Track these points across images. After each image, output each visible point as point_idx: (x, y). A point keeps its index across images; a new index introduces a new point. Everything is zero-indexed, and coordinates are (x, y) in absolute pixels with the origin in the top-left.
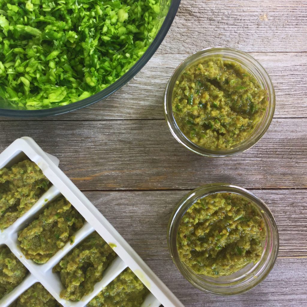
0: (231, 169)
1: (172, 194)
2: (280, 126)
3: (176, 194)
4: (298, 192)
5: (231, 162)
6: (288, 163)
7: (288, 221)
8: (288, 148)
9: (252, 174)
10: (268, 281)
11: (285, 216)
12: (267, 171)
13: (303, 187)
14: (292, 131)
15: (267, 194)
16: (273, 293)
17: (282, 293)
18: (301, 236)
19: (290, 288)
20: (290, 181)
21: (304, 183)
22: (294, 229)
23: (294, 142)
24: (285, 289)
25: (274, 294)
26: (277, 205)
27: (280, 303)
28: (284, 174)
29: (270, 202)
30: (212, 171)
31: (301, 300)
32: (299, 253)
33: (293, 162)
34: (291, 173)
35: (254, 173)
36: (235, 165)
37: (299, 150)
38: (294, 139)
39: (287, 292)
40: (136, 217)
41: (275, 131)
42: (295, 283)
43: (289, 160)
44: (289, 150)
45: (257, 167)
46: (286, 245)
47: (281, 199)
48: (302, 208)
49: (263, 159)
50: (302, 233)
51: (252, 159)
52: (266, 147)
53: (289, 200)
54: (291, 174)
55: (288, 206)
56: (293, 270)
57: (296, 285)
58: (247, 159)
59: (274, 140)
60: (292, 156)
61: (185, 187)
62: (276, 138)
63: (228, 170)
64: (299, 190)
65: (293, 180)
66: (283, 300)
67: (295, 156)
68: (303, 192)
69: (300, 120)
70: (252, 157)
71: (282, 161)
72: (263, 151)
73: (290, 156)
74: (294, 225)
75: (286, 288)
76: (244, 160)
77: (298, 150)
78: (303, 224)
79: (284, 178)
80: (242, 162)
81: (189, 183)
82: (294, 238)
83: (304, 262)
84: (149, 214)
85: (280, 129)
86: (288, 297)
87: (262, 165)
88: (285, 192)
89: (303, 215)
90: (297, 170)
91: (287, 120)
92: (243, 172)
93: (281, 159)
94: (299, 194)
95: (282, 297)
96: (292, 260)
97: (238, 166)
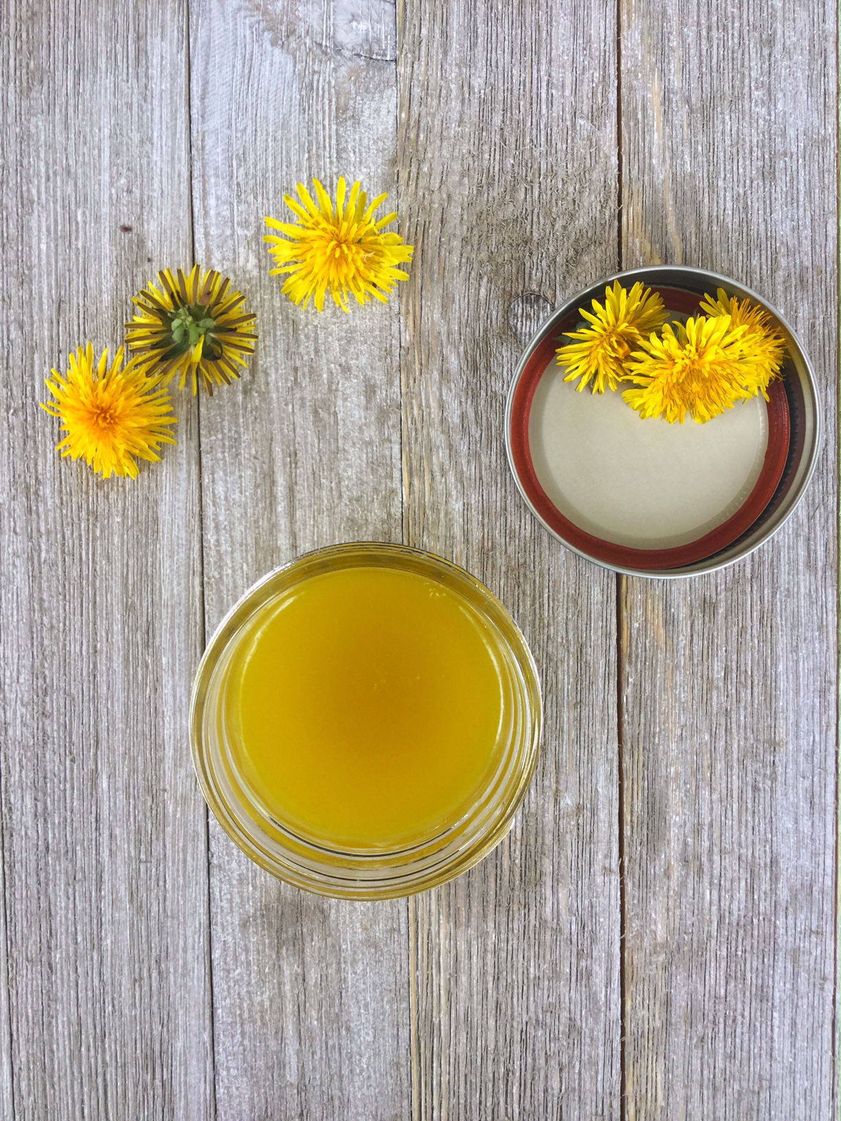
0: (685, 844)
1: (607, 663)
2: (812, 987)
3: (607, 676)
4: (615, 1045)
5: (706, 844)
6: (700, 1014)
7: (525, 1018)
8: (747, 1014)
9: (668, 910)
10: (339, 963)
11: (540, 1011)
12: (679, 953)
13: (629, 1062)
14: (794, 1024)
15: (609, 955)
16: (304, 980)
17: (302, 1007)
18: (479, 1060)
19: (318, 1031)
20: (646, 1022)
21: (643, 1062)
22: (501, 1040)
23: (764, 1030)
24: (314, 1014)
25: (301, 981)
26: (573, 985)
27: (271, 1001)
28: (668, 1003)
29: (583, 964)
30: (678, 786)
31: (282, 1065)
32: (429, 1055)
33: (705, 1027)
34: (671, 1024)
35: (671, 914)
36: (698, 858)
37: (738, 1045)
38: (772, 1030)
39: (308, 1023)
40: (537, 554)
41: (795, 975)
42: (334, 1045)
43: (711, 1018)
44: (739, 1018)
45: (689, 922)
46: (453, 1015)
47: (592, 997)
48: (565, 1059)
49: (713, 942)
50: (490, 1062)
51: (714, 908)
52: (748, 948)
53: (590, 1020)
54: (667, 1024)
55: (570, 1019)
56: (375, 1037)
57: (327, 1048)
58: (715, 893)
59: (771, 972)
60: (722, 1026)
61: (630, 705)
62: (777, 978)
63: (682, 837)
64: (620, 1049)
65: (651, 1029)
66: (281, 1010)
67: (721, 1035)
68: (614, 1059)
69: (827, 1045)
70: (719, 909)
71: (707, 996)
72: (737, 941)
73: (722, 1020)
74: (512, 1037)
75: (319, 1019)
76: (711, 884)
77: (738, 1041)
78: (517, 1063)
79: (658, 1006)
80: (706, 879)
81: (642, 715)
82: (474, 1036)
83: (398, 1069)
84: (546, 595)
85: (803, 988)
86: (290, 1027)
87: (695, 938)
88: (613, 1006)
89: (542, 1061)
90: (678, 1040)
91: (829, 1007)
92: (674, 884)
93: (713, 993)
94: (609, 1049)
95: (289, 1008)
96: (407, 1035)
97: (693, 866)
